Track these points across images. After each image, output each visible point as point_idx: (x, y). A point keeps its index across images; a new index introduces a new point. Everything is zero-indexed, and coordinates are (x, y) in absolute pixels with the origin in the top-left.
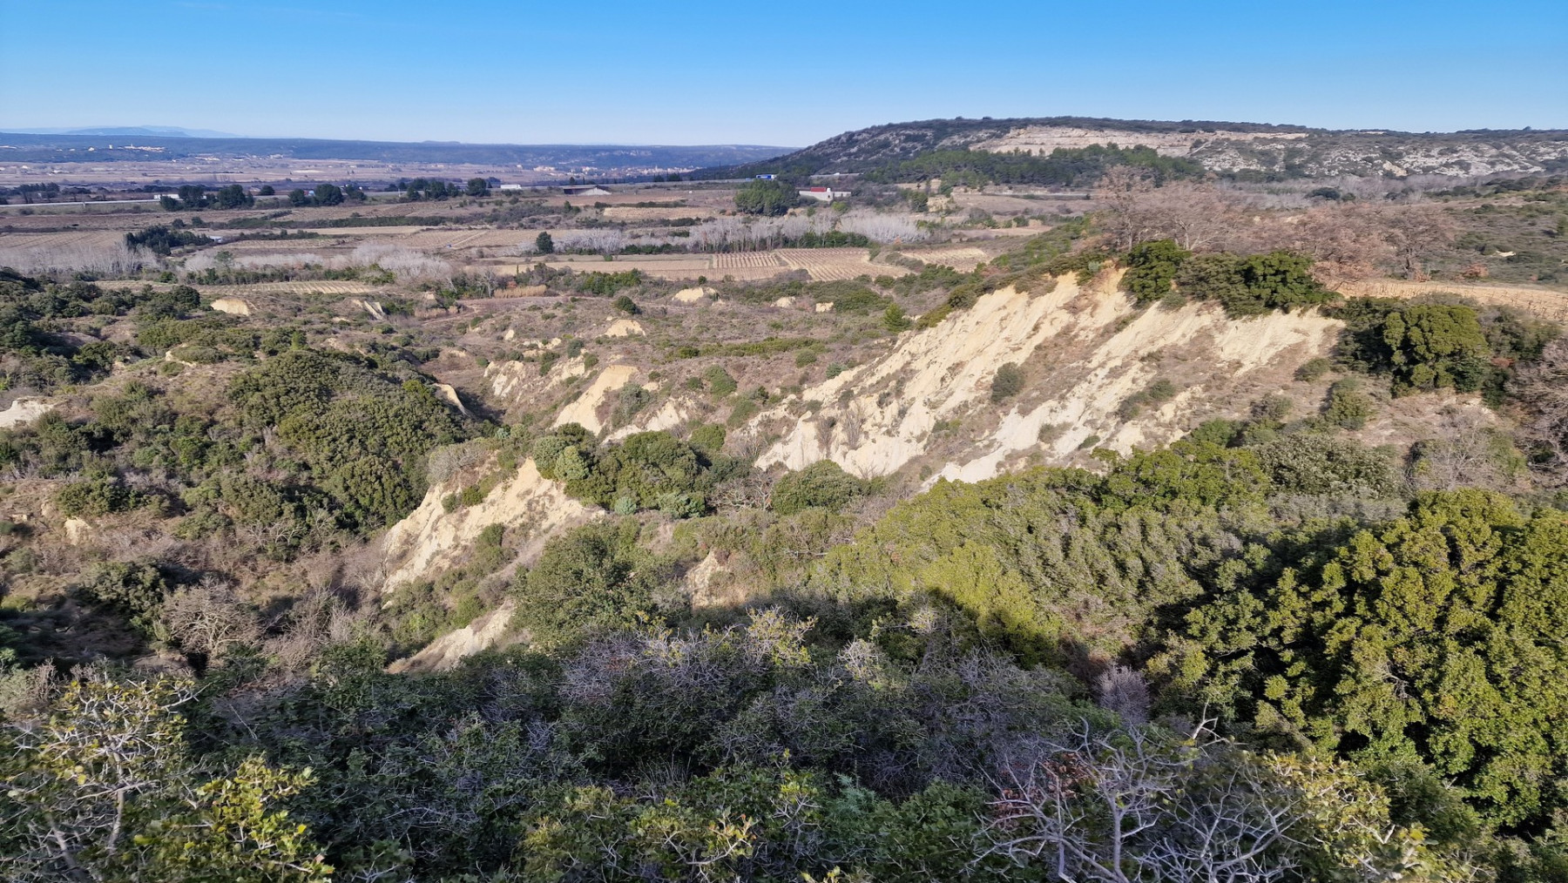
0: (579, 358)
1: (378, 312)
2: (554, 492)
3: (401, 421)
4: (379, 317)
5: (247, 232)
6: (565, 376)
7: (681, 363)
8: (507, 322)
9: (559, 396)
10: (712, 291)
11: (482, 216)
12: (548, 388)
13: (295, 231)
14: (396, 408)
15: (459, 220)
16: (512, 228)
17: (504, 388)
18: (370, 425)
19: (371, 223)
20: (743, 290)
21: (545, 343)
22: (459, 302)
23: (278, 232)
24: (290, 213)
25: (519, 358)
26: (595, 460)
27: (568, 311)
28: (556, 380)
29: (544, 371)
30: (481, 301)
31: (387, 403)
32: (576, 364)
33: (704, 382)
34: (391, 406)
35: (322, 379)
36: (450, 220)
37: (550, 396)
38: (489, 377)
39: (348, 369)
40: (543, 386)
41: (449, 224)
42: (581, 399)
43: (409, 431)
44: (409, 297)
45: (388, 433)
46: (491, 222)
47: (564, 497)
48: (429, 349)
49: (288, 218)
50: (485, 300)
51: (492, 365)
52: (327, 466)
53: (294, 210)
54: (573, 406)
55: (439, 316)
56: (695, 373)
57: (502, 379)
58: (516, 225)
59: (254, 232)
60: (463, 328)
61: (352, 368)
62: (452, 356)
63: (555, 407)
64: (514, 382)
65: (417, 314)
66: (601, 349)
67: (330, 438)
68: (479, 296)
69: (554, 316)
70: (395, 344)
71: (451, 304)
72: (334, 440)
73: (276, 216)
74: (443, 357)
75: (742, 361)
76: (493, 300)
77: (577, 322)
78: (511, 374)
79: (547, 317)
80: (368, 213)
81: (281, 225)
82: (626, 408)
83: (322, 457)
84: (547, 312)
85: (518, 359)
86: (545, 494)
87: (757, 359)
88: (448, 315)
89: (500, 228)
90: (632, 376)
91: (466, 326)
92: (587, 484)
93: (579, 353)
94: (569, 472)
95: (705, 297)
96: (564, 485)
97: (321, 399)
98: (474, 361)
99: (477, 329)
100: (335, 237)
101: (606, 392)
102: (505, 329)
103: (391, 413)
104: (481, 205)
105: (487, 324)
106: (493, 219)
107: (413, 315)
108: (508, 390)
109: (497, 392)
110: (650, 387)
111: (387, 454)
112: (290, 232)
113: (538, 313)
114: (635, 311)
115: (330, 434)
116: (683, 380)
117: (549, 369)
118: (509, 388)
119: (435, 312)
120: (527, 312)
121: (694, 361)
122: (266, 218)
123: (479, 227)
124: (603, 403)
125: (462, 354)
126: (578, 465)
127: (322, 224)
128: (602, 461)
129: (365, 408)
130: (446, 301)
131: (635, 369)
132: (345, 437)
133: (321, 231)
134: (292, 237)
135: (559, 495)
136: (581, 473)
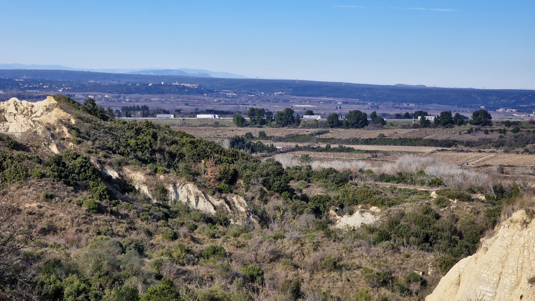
5: (300, 145)
11: (490, 141)
13: (336, 146)
15: (469, 144)
16: (518, 153)
19: (395, 142)
23: (323, 146)
24: (328, 132)
36: (462, 143)
41: (460, 147)
46: (497, 147)
49: (329, 136)
53: (331, 130)
58: (521, 150)
59: (306, 144)
73: (319, 134)
80: (391, 135)
81: (324, 141)
89: (506, 152)
100: (367, 152)
104: (487, 132)
106: (499, 144)
112: (332, 146)
122: (312, 135)
123: (486, 150)
127: (356, 141)
133: (356, 147)
134: (334, 150)
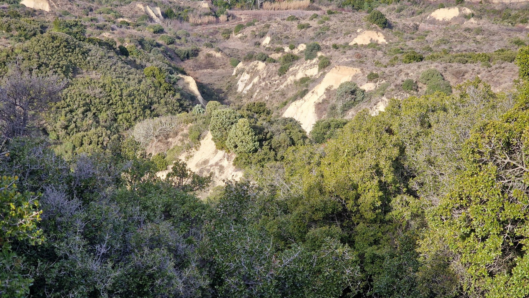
0: (315, 60)
1: (158, 16)
2: (225, 163)
3: (132, 101)
4: (157, 20)
6: (300, 75)
7: (402, 67)
8: (266, 30)
9: (290, 94)
10: (468, 11)
12: (282, 87)
14: (132, 88)
17: (246, 85)
18: (104, 101)
20: (499, 12)
21: (292, 48)
22: (230, 12)
25: (264, 59)
26: (268, 136)
27: (322, 22)
28: (290, 79)
29: (283, 72)
30: (250, 12)
31: (124, 84)
32: (312, 66)
33: (420, 85)
34: (127, 87)
35: (72, 59)
37: (283, 94)
38: (236, 75)
39: (97, 52)
40: (278, 85)
42: (306, 97)
43: (139, 109)
44: (187, 5)
45: (120, 110)
47: (233, 168)
48: (190, 48)
50: (254, 11)
51: (240, 65)
52: (62, 133)
54: (298, 103)
55: (209, 23)
56: (413, 76)
57: (246, 77)
60: (227, 34)
61: (101, 52)
62: (209, 56)
63: (285, 104)
64: (256, 80)
65: (191, 20)
66: (337, 53)
67: (67, 109)
68: (249, 7)
69: (308, 26)
70: (160, 42)
71: (222, 13)
72: (71, 111)
74: (201, 56)
75: (463, 67)
76: (261, 11)
77: (329, 33)
78: (254, 73)
79: (302, 27)
82: (340, 105)
83: (58, 125)
84: (303, 22)
85: (264, 61)
86: (217, 164)
87: (478, 66)
88: (218, 22)
90: (355, 76)
91: (231, 32)
92: (255, 157)
93: (315, 56)
94: (239, 144)
95: (460, 16)
96: (234, 156)
97: (66, 76)
98: (228, 61)
99: (239, 35)
101: (328, 90)
102: (263, 36)
103: (125, 93)
105: (248, 31)
107: (187, 21)
108: (248, 88)
109: (240, 89)
110: (368, 87)
111: (116, 128)
113: (295, 23)
114: (386, 25)
115: (68, 106)
116: (399, 82)
117: (287, 70)
118: (251, 85)
119: (206, 19)
120: (285, 22)
121: (414, 65)
124: (324, 101)
125: (218, 55)
126: (248, 138)
128: (275, 138)
129: (104, 86)
130: (218, 9)
131: (358, 70)
132: (81, 110)
135: (228, 167)
136: (251, 146)
